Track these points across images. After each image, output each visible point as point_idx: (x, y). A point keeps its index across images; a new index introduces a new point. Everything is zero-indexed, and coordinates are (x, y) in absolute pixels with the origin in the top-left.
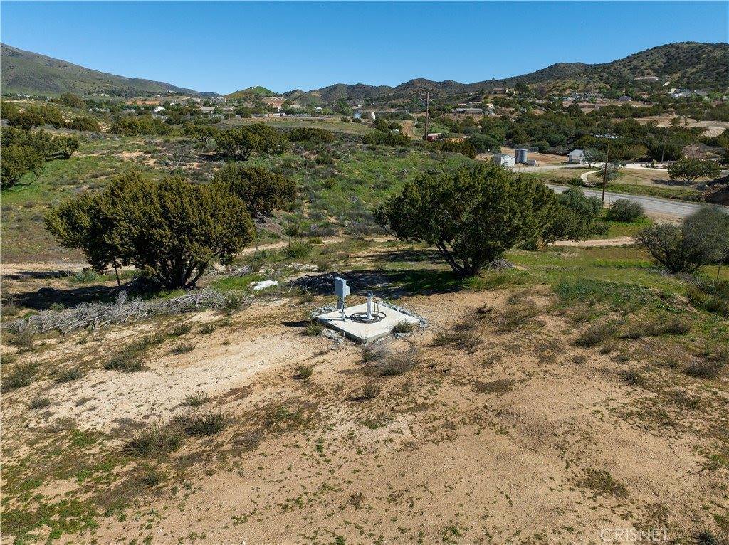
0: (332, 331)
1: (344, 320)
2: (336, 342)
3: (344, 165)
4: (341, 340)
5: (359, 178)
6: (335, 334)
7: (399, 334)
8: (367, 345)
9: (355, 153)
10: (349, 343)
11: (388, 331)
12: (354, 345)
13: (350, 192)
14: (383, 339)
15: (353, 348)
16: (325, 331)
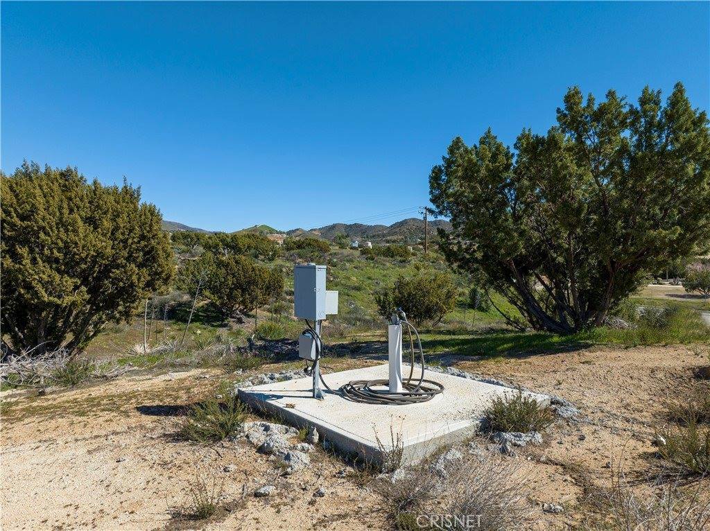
0: (274, 427)
1: (319, 397)
2: (282, 464)
3: (341, 272)
4: (302, 459)
5: (357, 284)
6: (280, 437)
7: (507, 435)
8: (399, 474)
9: (352, 261)
10: (330, 467)
11: (466, 425)
12: (350, 476)
13: (346, 297)
14: (455, 454)
15: (346, 490)
16: (252, 427)
